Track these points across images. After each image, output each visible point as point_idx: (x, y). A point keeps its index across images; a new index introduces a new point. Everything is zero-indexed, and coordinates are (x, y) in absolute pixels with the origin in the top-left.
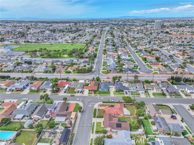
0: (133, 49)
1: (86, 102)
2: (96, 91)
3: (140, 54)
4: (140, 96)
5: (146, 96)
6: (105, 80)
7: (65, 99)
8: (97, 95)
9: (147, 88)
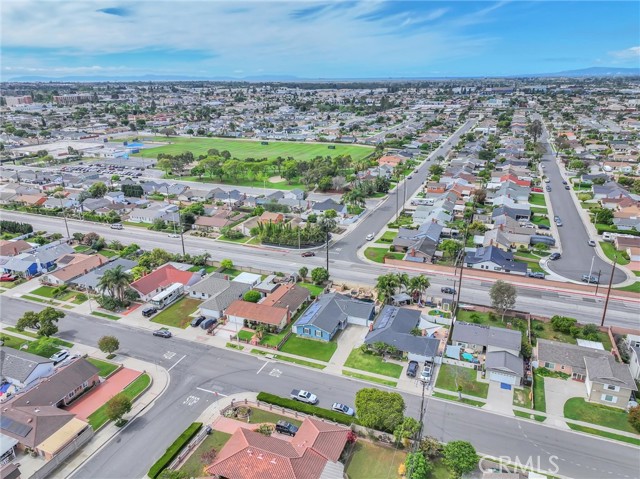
0: (566, 174)
1: (189, 379)
2: (275, 330)
3: (591, 194)
4: (481, 404)
5: (518, 413)
6: (353, 286)
7: (110, 345)
8: (263, 353)
9: (547, 365)
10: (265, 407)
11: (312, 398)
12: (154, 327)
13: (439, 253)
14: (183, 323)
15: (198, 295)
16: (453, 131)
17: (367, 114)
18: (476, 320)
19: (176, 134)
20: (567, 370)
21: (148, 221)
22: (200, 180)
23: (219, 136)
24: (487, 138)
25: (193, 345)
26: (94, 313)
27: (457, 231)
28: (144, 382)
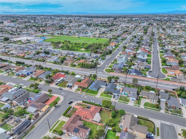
0: (159, 48)
1: (68, 98)
2: (85, 88)
3: (163, 55)
4: (127, 103)
5: (134, 105)
6: (102, 78)
7: (50, 91)
8: (83, 93)
9: (142, 96)
10: (84, 103)
11: (93, 102)
12: (59, 87)
13: (123, 71)
14: (65, 86)
15: (67, 80)
16: (131, 34)
17: (107, 28)
18: (129, 86)
19: (54, 34)
20: (146, 97)
21: (52, 61)
22: (63, 49)
23: (66, 35)
24: (140, 36)
25: (67, 91)
26: (44, 84)
27: (128, 65)
28: (58, 99)
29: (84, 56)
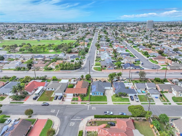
2: (85, 96)
3: (139, 48)
4: (155, 104)
8: (86, 103)
9: (162, 90)
11: (112, 113)
12: (41, 103)
13: (116, 66)
14: (51, 99)
15: (50, 89)
16: (94, 35)
17: (66, 31)
18: (136, 82)
19: (2, 39)
20: (167, 91)
21: (12, 68)
22: (23, 53)
23: (21, 39)
24: (104, 36)
26: (11, 103)
27: (115, 60)
28: (50, 123)
29: (58, 57)
